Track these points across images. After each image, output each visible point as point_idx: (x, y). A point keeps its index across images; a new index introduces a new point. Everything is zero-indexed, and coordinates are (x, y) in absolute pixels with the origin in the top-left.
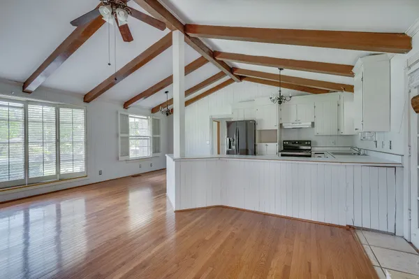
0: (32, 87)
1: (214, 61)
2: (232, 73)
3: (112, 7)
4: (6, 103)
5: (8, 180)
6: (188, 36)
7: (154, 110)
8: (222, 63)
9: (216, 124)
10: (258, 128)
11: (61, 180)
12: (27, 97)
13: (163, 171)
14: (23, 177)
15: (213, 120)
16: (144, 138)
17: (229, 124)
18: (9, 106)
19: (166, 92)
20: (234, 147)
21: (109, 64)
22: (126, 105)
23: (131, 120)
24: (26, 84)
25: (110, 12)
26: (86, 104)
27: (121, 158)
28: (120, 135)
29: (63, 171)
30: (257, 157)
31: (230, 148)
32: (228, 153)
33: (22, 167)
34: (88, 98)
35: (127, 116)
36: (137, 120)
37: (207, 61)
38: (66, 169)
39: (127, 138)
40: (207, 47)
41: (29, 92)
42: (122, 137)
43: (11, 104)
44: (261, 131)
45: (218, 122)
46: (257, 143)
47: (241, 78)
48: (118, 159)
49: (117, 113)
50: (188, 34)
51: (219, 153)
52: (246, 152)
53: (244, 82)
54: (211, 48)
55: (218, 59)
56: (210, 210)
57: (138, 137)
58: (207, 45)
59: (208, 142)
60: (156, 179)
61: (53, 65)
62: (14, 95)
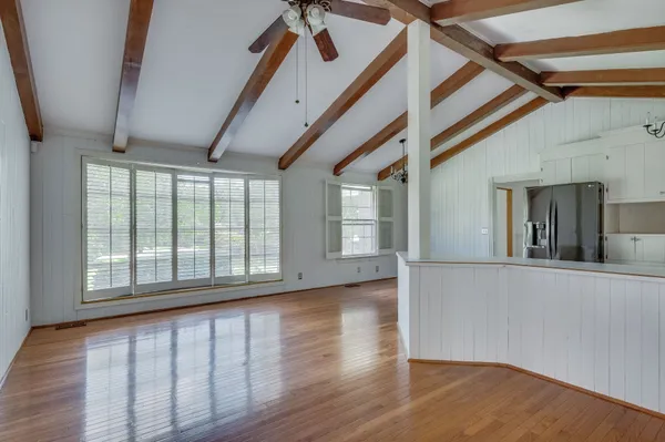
0: (217, 154)
1: (496, 65)
2: (541, 86)
3: (301, 6)
4: (191, 178)
5: (192, 278)
6: (437, 26)
7: (382, 175)
8: (515, 67)
9: (502, 195)
10: (609, 199)
11: (250, 283)
12: (213, 167)
13: (392, 281)
14: (208, 276)
15: (496, 187)
16: (365, 222)
17: (533, 193)
18: (195, 182)
19: (402, 141)
20: (544, 243)
21: (297, 102)
22: (337, 169)
23: (345, 193)
24: (211, 150)
25: (298, 15)
26: (282, 172)
27: (329, 255)
28: (328, 218)
29: (253, 271)
30: (607, 266)
31: (535, 242)
32: (532, 254)
33: (207, 261)
34: (284, 163)
35: (339, 187)
36: (355, 193)
37: (481, 69)
38: (257, 268)
39: (339, 223)
40: (480, 41)
41: (215, 161)
42: (331, 222)
43: (197, 178)
44: (617, 205)
45: (510, 191)
46: (605, 234)
47: (563, 92)
48: (325, 256)
49: (324, 182)
50: (438, 22)
51: (510, 254)
52: (576, 255)
53: (572, 100)
54: (488, 40)
55: (505, 59)
56: (483, 370)
57: (356, 222)
58: (482, 37)
59: (484, 231)
60: (382, 293)
61: (237, 118)
62: (199, 166)
